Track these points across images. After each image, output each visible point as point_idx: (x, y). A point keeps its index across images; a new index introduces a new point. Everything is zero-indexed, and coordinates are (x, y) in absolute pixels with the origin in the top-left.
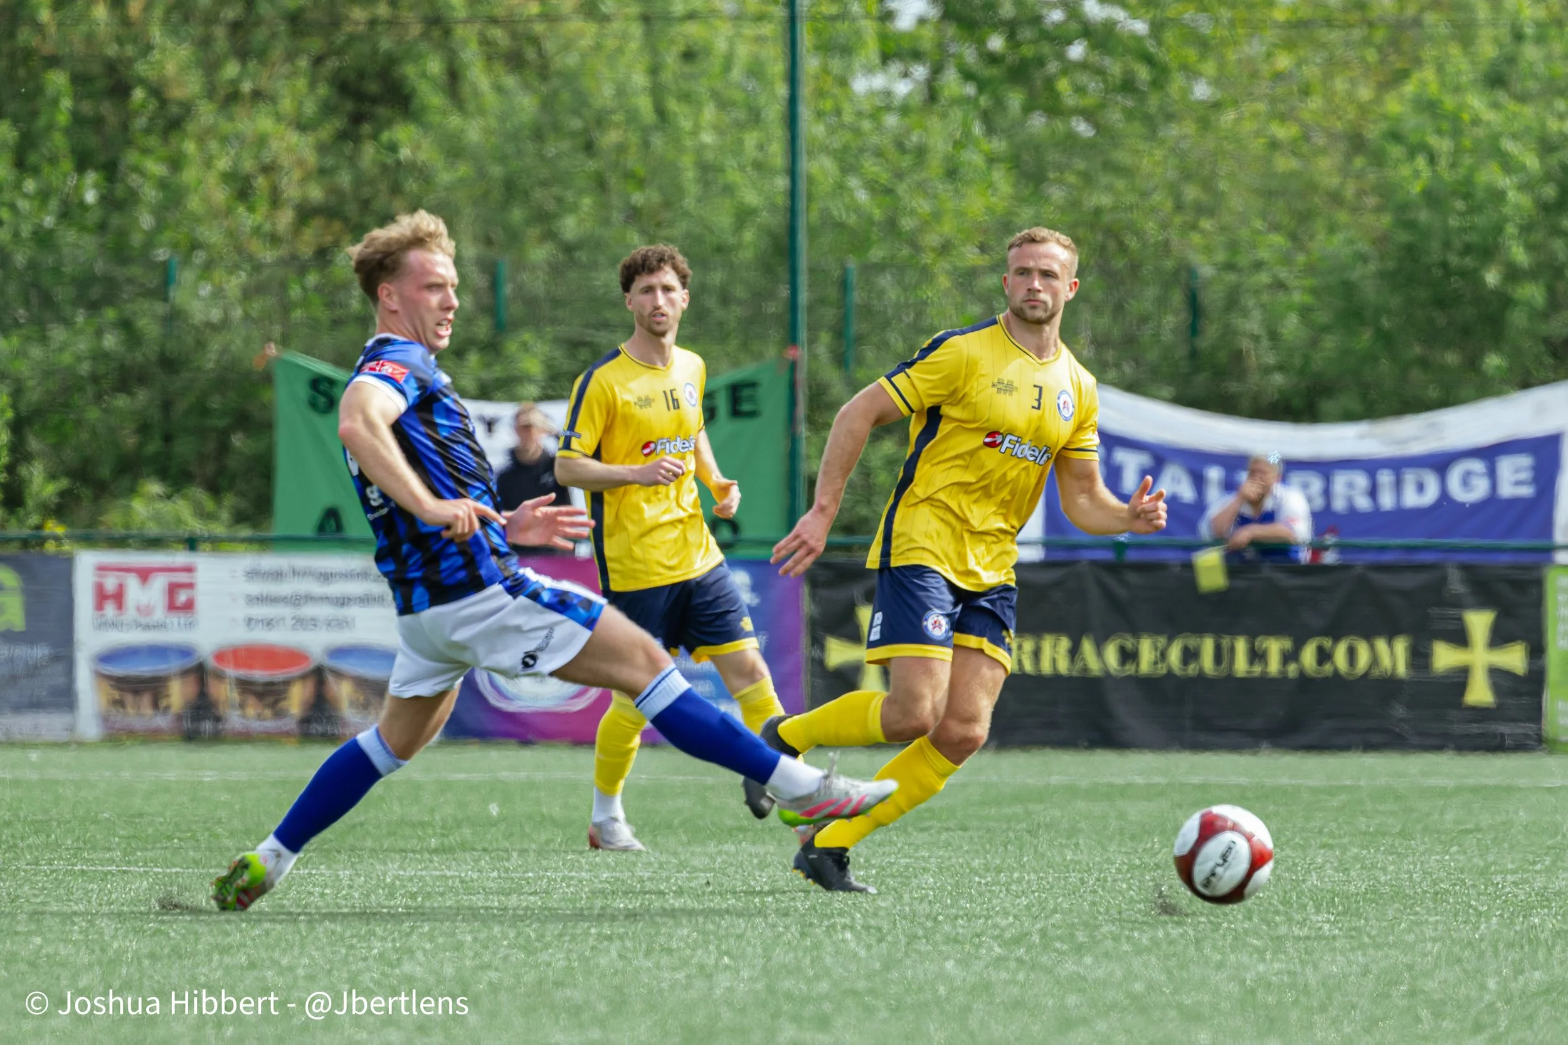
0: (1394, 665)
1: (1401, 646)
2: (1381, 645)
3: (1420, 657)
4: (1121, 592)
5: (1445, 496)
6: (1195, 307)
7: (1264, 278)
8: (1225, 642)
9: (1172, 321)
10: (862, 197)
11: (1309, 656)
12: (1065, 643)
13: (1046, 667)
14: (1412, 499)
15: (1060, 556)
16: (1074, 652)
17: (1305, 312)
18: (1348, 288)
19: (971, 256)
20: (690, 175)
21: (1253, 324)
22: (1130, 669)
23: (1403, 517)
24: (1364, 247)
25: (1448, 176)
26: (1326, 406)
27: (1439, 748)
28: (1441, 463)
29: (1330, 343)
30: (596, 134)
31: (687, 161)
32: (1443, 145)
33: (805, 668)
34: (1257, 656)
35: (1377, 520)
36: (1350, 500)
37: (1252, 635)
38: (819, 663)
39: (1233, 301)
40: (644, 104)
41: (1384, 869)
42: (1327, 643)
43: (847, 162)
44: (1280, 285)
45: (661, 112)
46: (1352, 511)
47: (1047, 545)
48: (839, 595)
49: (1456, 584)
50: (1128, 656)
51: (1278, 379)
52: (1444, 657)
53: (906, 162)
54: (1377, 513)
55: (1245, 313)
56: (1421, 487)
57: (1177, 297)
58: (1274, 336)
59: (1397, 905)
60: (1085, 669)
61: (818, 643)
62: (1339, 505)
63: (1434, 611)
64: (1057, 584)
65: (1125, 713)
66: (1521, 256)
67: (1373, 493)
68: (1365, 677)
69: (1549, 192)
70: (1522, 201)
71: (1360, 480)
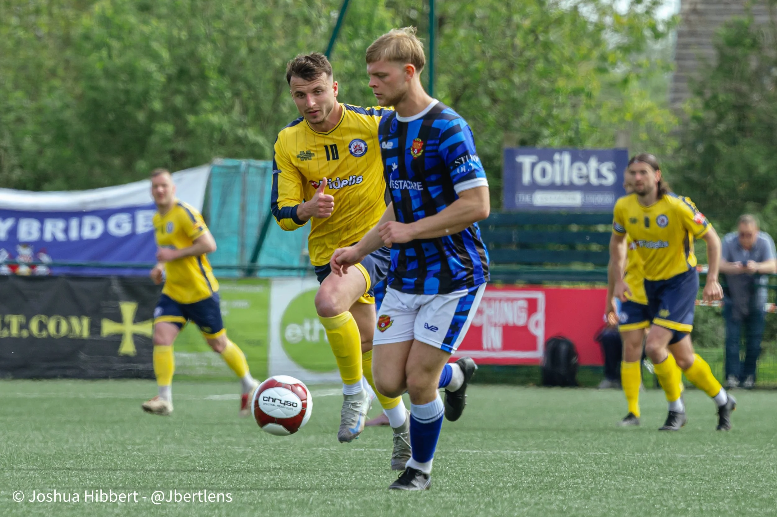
0: (81, 331)
1: (86, 322)
2: (74, 321)
3: (95, 328)
5: (106, 233)
7: (12, 116)
11: (34, 326)
14: (87, 234)
17: (35, 135)
23: (82, 244)
24: (69, 99)
25: (118, 62)
27: (106, 377)
28: (105, 214)
29: (49, 153)
32: (116, 44)
34: (5, 326)
35: (68, 246)
36: (54, 234)
41: (67, 442)
42: (44, 318)
44: (20, 120)
46: (55, 241)
49: (116, 288)
51: (19, 172)
52: (108, 328)
54: (68, 242)
56: (93, 228)
58: (17, 148)
59: (72, 461)
62: (48, 236)
63: (104, 303)
66: (157, 105)
67: (66, 231)
68: (65, 338)
69: (172, 70)
70: (160, 78)
71: (60, 224)
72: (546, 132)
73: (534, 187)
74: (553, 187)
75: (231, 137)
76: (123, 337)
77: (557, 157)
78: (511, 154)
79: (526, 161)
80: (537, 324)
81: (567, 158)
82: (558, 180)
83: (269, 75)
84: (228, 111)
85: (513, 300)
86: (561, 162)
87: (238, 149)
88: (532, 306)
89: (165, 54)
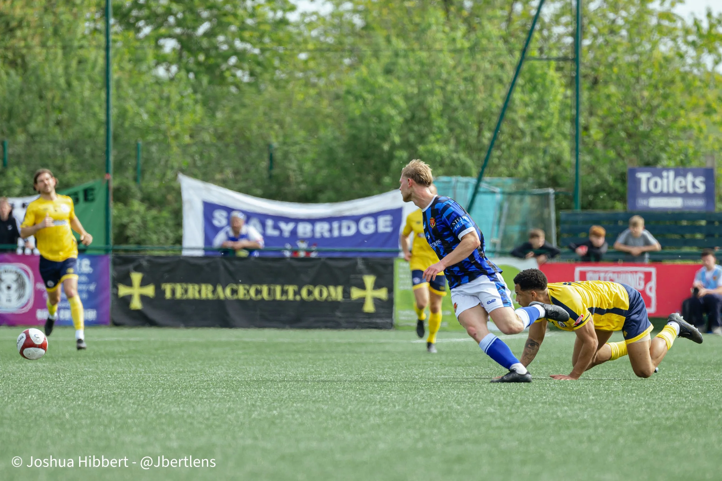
0: (337, 296)
1: (340, 289)
2: (332, 289)
3: (346, 293)
4: (231, 268)
5: (358, 232)
6: (271, 158)
7: (297, 148)
8: (272, 287)
9: (264, 164)
10: (145, 117)
11: (304, 292)
12: (210, 287)
13: (204, 296)
14: (345, 233)
15: (210, 253)
16: (214, 291)
17: (314, 161)
18: (331, 151)
19: (187, 139)
20: (79, 107)
21: (293, 165)
22: (235, 297)
23: (342, 239)
24: (338, 134)
25: (371, 109)
26: (321, 196)
27: (353, 328)
28: (357, 219)
29: (324, 172)
30: (44, 92)
31: (78, 103)
32: (368, 97)
33: (111, 298)
34: (284, 292)
35: (332, 241)
36: (322, 234)
37: (282, 284)
38: (116, 295)
39: (286, 156)
40: (62, 81)
42: (311, 287)
43: (140, 103)
44: (303, 151)
45: (69, 84)
46: (322, 238)
47: (205, 250)
48: (123, 268)
49: (361, 265)
50: (234, 292)
51: (303, 187)
52: (356, 293)
53: (164, 103)
54: (332, 238)
55: (290, 161)
56: (349, 228)
57: (266, 155)
58: (301, 170)
60: (219, 297)
61: (116, 287)
62: (318, 235)
63: (352, 276)
64: (208, 265)
65: (233, 313)
66: (397, 139)
67: (331, 230)
68: (326, 300)
69: (408, 115)
70: (399, 119)
71: (326, 226)
72: (664, 156)
73: (649, 194)
74: (661, 194)
75: (447, 161)
76: (366, 299)
77: (665, 174)
78: (633, 172)
79: (643, 176)
80: (651, 289)
81: (672, 174)
82: (665, 190)
83: (474, 118)
84: (446, 142)
85: (636, 272)
86: (668, 177)
87: (453, 169)
88: (648, 277)
89: (402, 103)
